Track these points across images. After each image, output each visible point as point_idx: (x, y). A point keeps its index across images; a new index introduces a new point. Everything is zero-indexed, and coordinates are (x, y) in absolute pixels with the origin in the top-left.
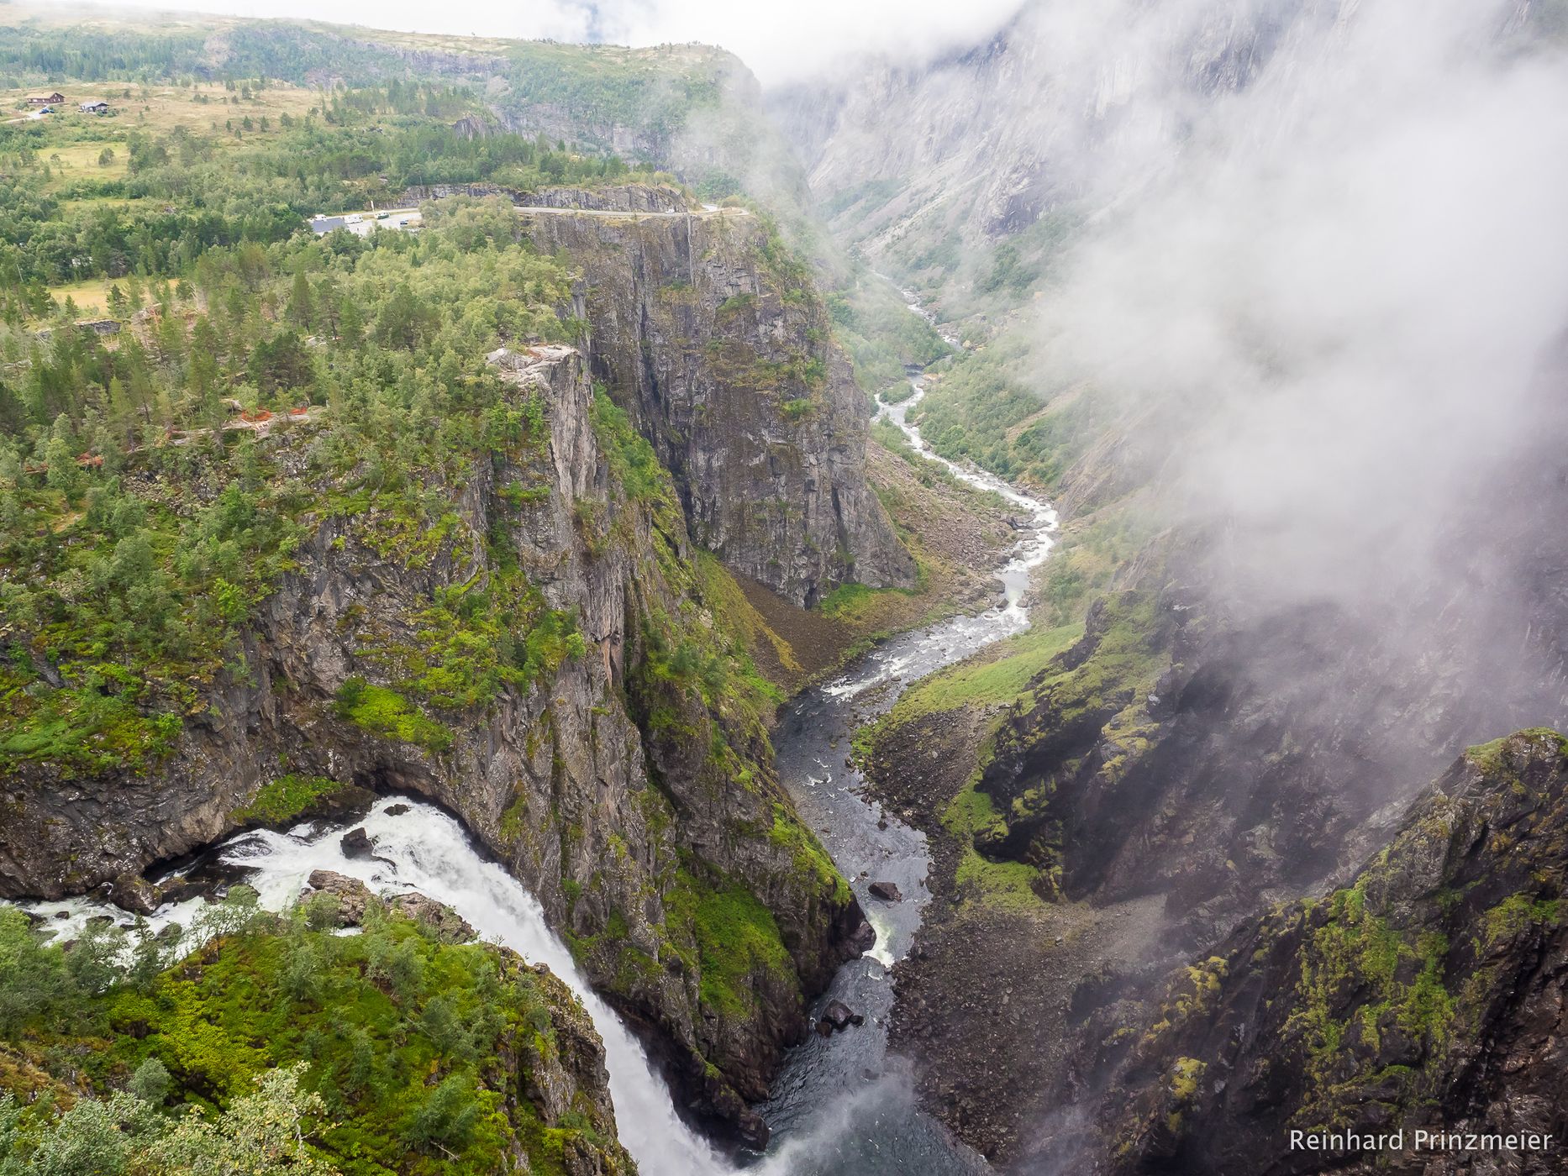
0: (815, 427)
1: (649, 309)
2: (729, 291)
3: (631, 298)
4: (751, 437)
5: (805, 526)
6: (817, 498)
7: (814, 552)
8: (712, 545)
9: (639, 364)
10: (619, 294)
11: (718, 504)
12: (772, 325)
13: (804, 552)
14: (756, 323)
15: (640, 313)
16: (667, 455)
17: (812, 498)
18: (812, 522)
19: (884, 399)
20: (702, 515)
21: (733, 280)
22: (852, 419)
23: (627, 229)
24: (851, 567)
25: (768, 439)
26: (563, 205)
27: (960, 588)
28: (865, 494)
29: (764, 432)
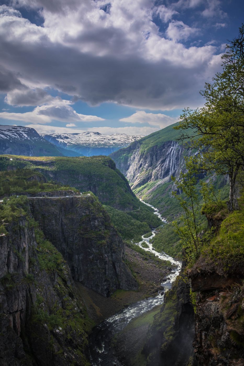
0: (106, 247)
1: (63, 219)
2: (83, 214)
3: (58, 217)
4: (89, 251)
5: (105, 273)
6: (108, 266)
7: (108, 281)
8: (80, 280)
9: (60, 233)
10: (55, 216)
11: (81, 269)
12: (95, 222)
13: (105, 281)
14: (90, 221)
15: (61, 220)
16: (68, 256)
17: (107, 266)
18: (107, 273)
19: (144, 237)
20: (77, 272)
21: (84, 211)
22: (117, 244)
23: (57, 201)
24: (119, 285)
25: (94, 250)
26: (44, 196)
27: (150, 289)
28: (122, 264)
29: (93, 249)
